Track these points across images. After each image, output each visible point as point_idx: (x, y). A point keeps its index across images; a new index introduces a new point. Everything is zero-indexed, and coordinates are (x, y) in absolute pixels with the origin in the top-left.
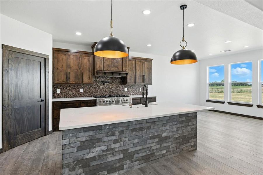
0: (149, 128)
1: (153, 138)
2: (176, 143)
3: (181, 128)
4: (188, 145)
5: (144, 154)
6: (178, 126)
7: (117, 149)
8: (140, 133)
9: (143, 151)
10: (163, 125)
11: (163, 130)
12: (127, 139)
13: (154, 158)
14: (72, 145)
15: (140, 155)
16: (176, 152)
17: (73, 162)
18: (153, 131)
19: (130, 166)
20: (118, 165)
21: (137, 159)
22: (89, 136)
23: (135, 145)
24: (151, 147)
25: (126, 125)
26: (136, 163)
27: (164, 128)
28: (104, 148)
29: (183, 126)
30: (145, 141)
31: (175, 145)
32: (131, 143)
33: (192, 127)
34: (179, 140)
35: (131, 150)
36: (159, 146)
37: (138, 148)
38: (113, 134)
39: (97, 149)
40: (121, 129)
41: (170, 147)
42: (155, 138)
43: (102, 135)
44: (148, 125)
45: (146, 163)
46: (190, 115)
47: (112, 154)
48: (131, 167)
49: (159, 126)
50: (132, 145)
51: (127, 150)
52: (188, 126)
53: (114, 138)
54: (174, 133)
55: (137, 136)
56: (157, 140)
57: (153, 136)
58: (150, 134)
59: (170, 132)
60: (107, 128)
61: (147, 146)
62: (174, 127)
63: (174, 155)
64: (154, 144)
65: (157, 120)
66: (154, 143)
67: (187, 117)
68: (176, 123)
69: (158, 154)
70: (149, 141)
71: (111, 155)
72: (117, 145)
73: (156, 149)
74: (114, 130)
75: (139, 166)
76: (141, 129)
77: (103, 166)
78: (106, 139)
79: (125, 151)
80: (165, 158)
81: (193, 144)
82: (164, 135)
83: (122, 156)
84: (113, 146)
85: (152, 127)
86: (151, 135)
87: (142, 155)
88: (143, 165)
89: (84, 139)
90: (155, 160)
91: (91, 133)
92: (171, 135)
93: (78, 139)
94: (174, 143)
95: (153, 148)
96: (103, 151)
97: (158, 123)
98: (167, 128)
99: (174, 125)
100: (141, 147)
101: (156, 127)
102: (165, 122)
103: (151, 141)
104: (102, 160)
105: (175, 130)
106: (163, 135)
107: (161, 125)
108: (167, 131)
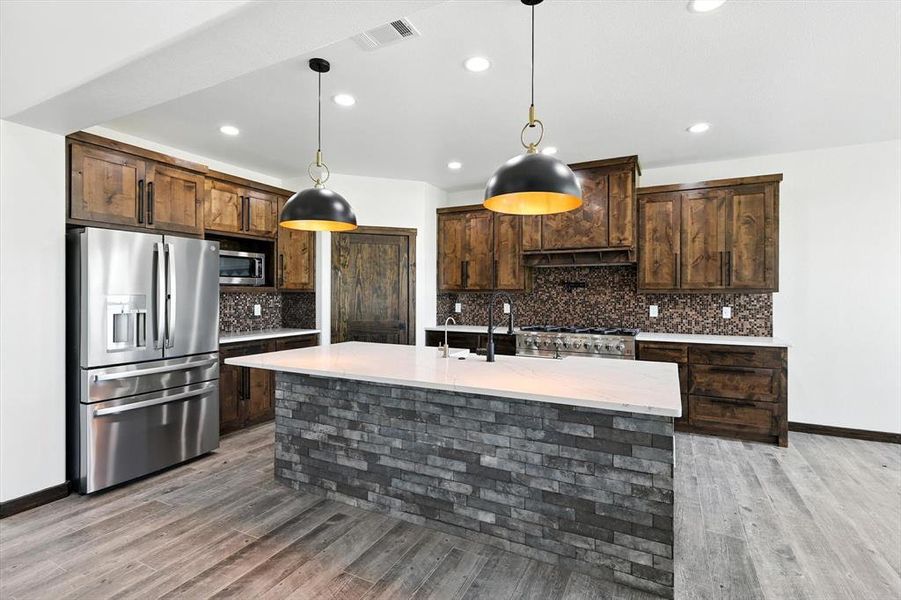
0: (433, 419)
1: (447, 453)
2: (542, 512)
3: (570, 465)
4: (607, 549)
5: (419, 490)
6: (551, 449)
7: (355, 445)
8: (409, 426)
9: (416, 479)
10: (485, 427)
11: (481, 443)
12: (376, 430)
13: (448, 518)
14: (286, 404)
15: (408, 486)
16: (540, 547)
17: (287, 435)
18: (446, 432)
19: (383, 501)
20: (357, 483)
21: (399, 492)
22: (311, 397)
23: (395, 453)
24: (441, 480)
25: (374, 392)
26: (398, 502)
27: (487, 438)
28: (331, 430)
29: (577, 457)
30: (422, 455)
31: (537, 517)
32: (385, 444)
33: (634, 481)
34: (554, 508)
35: (385, 461)
36: (466, 489)
37: (402, 465)
38: (348, 408)
39: (321, 427)
40: (363, 399)
41: (514, 515)
42: (452, 458)
43: (329, 400)
44: (432, 409)
45: (424, 519)
46: (621, 424)
47: (346, 450)
48: (384, 506)
49: (469, 425)
50: (387, 450)
51: (376, 457)
52: (612, 467)
53: (349, 415)
54: (533, 472)
55: (400, 431)
56: (462, 467)
57: (447, 449)
58: (437, 440)
59: (511, 458)
60: (338, 388)
61: (428, 471)
62: (533, 447)
63: (531, 552)
64: (449, 476)
65: (462, 402)
66: (450, 470)
67: (606, 430)
68: (541, 435)
69: (462, 511)
70: (435, 459)
71: (342, 453)
72: (355, 435)
73: (458, 495)
74: (350, 397)
75: (405, 517)
76: (411, 415)
77: (330, 469)
78: (335, 412)
79: (371, 457)
80: (493, 541)
81: (642, 562)
82: (487, 460)
83: (364, 466)
84: (348, 433)
85: (444, 420)
86: (439, 444)
87: (412, 490)
88: (415, 519)
89: (302, 399)
90: (453, 528)
91: (312, 391)
92: (518, 474)
93: (294, 395)
94: (530, 504)
95: (446, 486)
96: (330, 436)
97: (464, 414)
98: (502, 441)
99: (530, 439)
100: (410, 467)
101: (457, 423)
102: (491, 419)
103: (439, 461)
104: (328, 455)
105: (537, 459)
106: (482, 459)
107: (477, 425)
108: (498, 450)
